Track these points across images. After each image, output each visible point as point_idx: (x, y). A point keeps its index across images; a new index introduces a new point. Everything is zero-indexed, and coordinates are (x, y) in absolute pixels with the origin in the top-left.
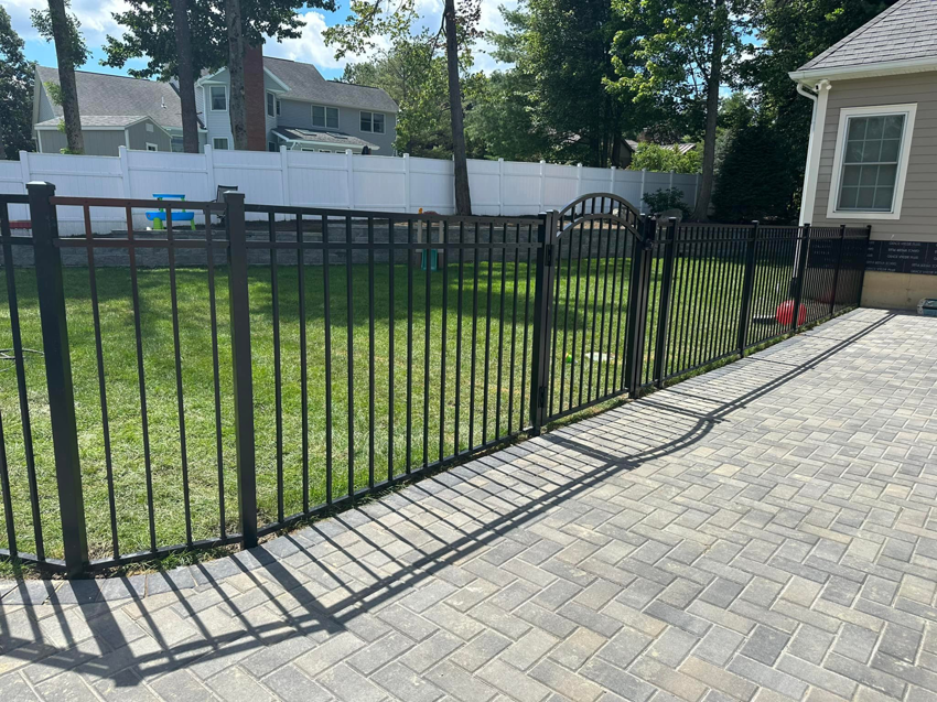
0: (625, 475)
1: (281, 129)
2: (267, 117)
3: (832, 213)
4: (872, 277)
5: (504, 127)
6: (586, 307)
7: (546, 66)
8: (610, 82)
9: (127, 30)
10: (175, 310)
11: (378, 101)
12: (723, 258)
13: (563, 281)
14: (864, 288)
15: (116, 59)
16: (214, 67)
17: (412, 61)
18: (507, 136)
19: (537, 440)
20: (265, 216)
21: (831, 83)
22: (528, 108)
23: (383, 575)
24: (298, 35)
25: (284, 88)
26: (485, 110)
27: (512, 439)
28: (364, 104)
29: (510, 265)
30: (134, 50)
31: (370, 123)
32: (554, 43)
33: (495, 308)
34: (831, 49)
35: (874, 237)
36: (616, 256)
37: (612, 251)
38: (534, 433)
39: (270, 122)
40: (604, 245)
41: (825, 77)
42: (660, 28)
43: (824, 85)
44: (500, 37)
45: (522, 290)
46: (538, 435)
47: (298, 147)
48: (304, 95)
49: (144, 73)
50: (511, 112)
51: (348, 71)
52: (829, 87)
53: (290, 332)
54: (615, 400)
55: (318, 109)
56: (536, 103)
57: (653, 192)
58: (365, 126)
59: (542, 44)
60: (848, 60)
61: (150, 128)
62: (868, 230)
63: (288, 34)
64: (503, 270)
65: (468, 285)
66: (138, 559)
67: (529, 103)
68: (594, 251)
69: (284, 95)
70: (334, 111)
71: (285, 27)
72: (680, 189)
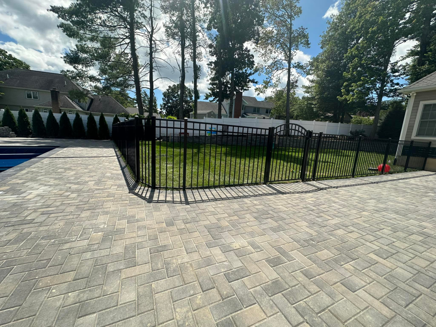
0: (280, 195)
1: (245, 113)
2: (242, 111)
3: (414, 137)
4: (430, 160)
5: (305, 111)
6: (312, 160)
7: (320, 94)
8: (340, 98)
9: (210, 91)
10: (205, 152)
11: (271, 106)
12: (378, 152)
13: (311, 154)
14: (426, 164)
15: (207, 98)
16: (227, 99)
17: (279, 95)
18: (306, 114)
19: (265, 185)
20: (237, 134)
21: (417, 93)
22: (313, 106)
23: (203, 199)
24: (248, 90)
25: (246, 103)
26: (299, 107)
27: (256, 184)
28: (267, 107)
29: (298, 149)
30: (210, 96)
31: (268, 111)
32: (323, 87)
33: (282, 158)
34: (418, 81)
35: (432, 146)
36: (337, 149)
37: (334, 147)
38: (264, 184)
39: (242, 112)
40: (332, 145)
41: (414, 91)
42: (360, 80)
43: (413, 94)
44: (307, 87)
45: (300, 156)
46: (265, 184)
47: (249, 117)
48: (252, 105)
49: (212, 101)
50: (307, 107)
51: (266, 99)
52: (415, 94)
53: (238, 160)
54: (295, 181)
55: (255, 108)
56: (316, 104)
57: (354, 130)
58: (267, 112)
59: (319, 88)
60: (425, 85)
61: (212, 113)
62: (430, 143)
63: (246, 90)
64: (292, 150)
65: (283, 153)
66: (164, 188)
67: (313, 105)
68: (329, 147)
69: (246, 105)
70: (259, 109)
71: (245, 88)
72: (364, 130)
